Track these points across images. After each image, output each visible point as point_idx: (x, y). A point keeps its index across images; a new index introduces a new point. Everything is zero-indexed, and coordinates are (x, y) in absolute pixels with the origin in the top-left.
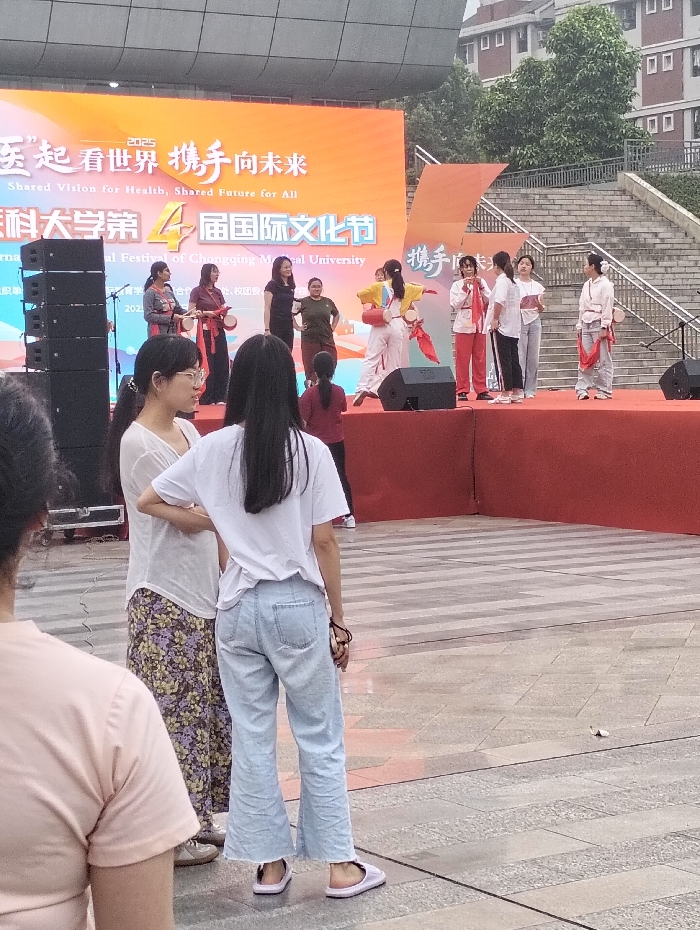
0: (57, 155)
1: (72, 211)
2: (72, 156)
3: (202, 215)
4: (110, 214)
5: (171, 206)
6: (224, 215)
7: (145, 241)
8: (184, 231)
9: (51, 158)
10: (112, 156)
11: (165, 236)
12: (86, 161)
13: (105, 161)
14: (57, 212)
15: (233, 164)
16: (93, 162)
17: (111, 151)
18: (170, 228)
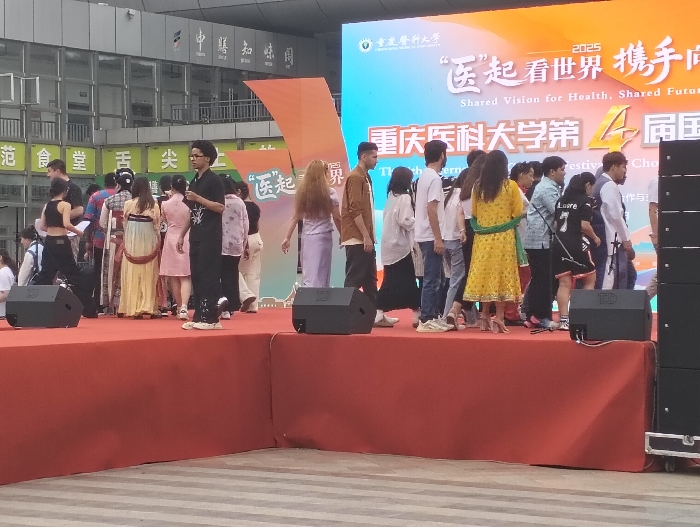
0: (505, 70)
1: (516, 123)
2: (519, 69)
3: (647, 117)
4: (552, 123)
5: (614, 111)
6: (672, 116)
7: (586, 148)
8: (627, 135)
9: (500, 73)
10: (556, 66)
11: (607, 142)
12: (532, 72)
13: (550, 72)
14: (502, 125)
15: (684, 60)
16: (538, 74)
17: (556, 60)
18: (613, 133)
